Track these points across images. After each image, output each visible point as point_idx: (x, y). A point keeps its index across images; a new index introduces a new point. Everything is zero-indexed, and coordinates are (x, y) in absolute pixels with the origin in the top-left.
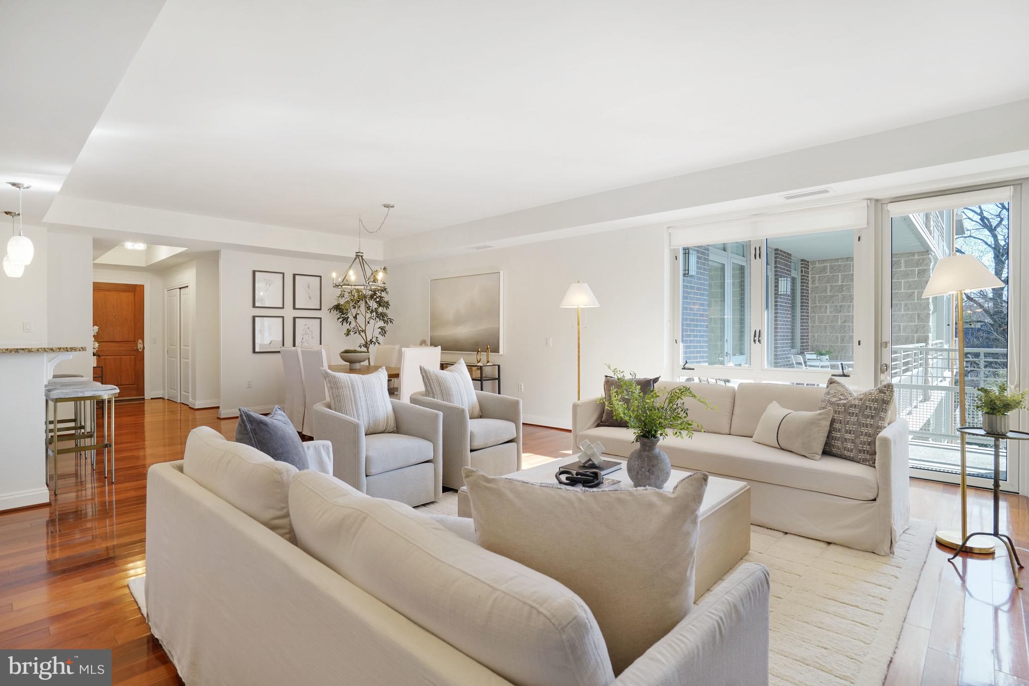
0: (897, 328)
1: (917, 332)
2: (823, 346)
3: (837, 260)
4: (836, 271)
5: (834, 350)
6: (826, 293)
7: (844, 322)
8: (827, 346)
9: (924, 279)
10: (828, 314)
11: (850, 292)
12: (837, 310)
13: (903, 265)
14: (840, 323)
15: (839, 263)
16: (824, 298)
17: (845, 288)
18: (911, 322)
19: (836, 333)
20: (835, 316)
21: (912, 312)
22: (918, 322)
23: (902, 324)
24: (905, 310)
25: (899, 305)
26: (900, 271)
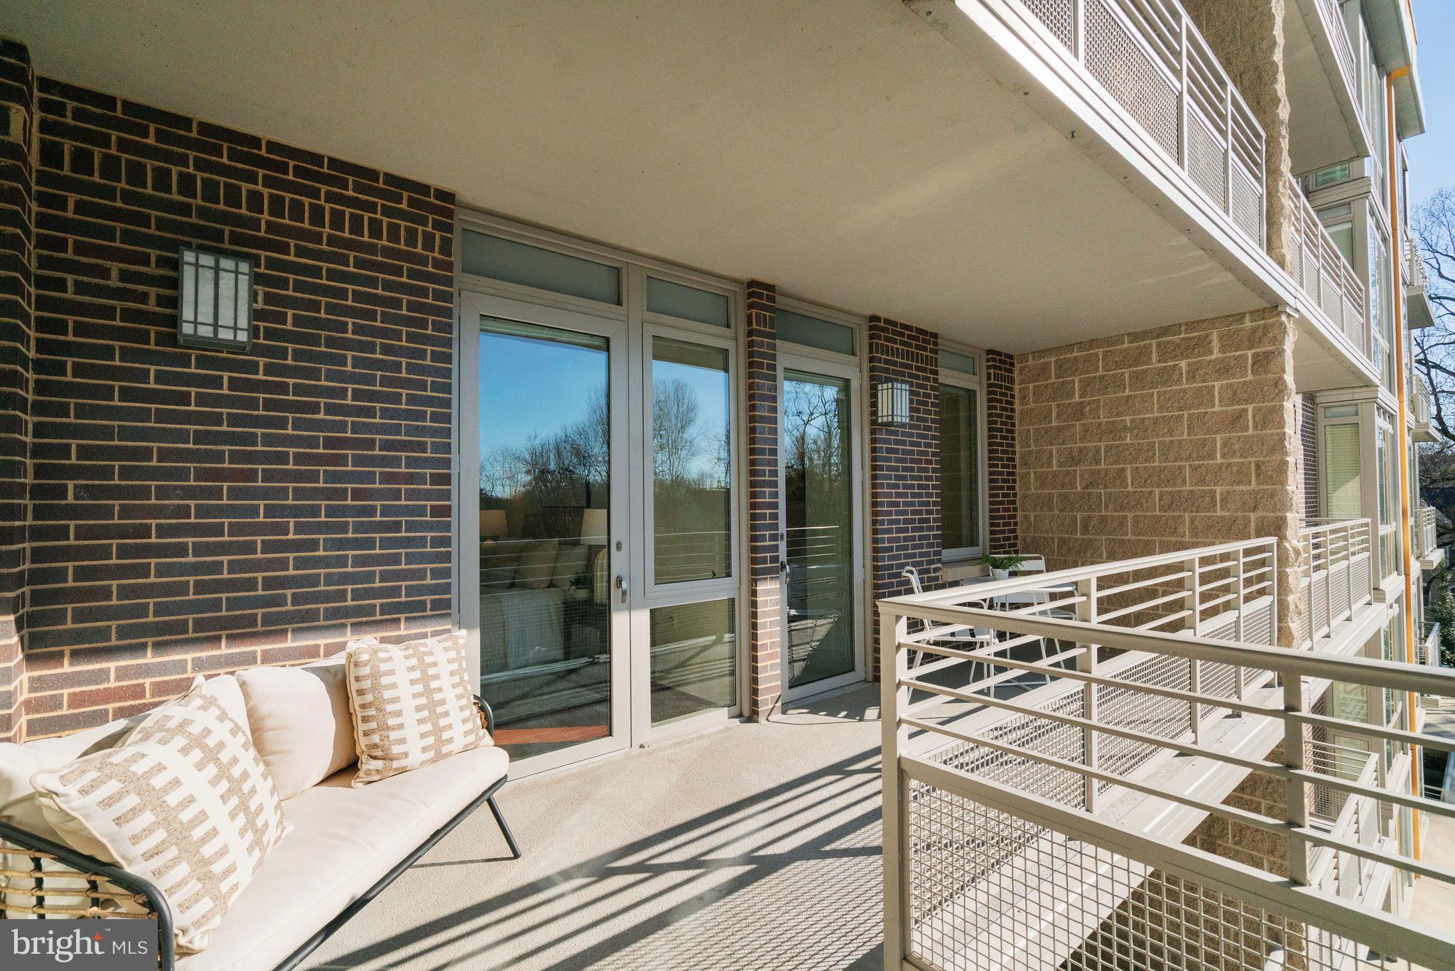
0: (1207, 500)
1: (1255, 509)
2: (1045, 538)
3: (1069, 347)
4: (1069, 372)
5: (1069, 549)
6: (1050, 421)
7: (1087, 487)
8: (1053, 539)
9: (1270, 376)
10: (1055, 468)
11: (1099, 418)
12: (1073, 459)
13: (1215, 345)
14: (1079, 488)
15: (1075, 354)
16: (1046, 433)
17: (1087, 409)
18: (1240, 483)
19: (1072, 510)
20: (1068, 473)
21: (1243, 460)
22: (1258, 484)
23: (1218, 490)
24: (1223, 456)
25: (1209, 443)
26: (1210, 361)
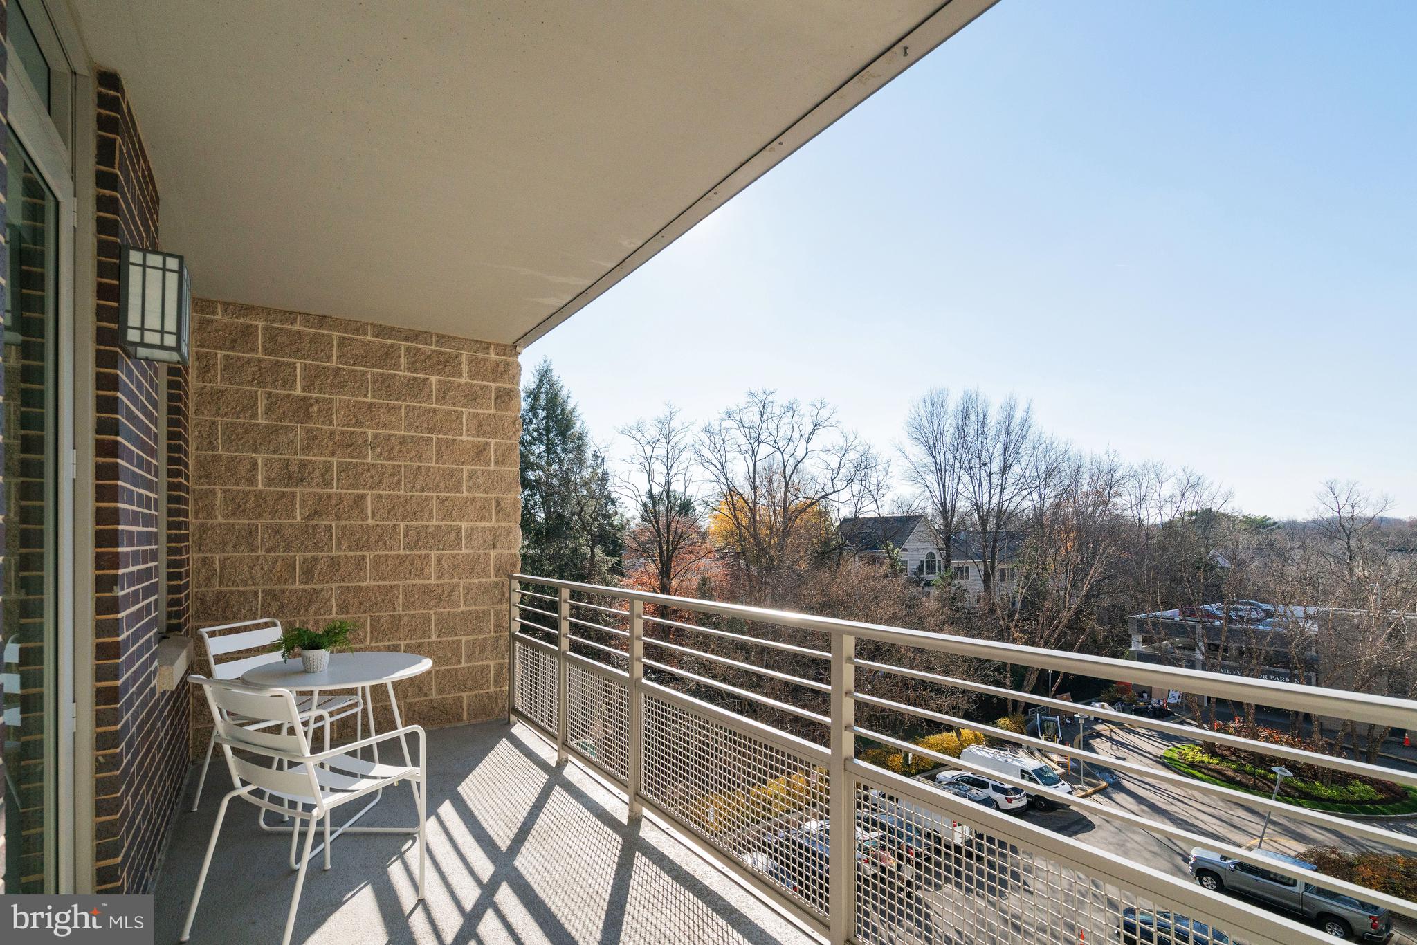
0: (453, 536)
1: (494, 546)
2: (242, 593)
3: (289, 315)
4: (288, 350)
5: (282, 606)
6: (254, 416)
7: (311, 516)
8: (256, 593)
10: (260, 487)
11: (331, 423)
12: (290, 477)
13: (465, 368)
14: (299, 519)
15: (297, 327)
16: (247, 432)
17: (315, 408)
18: (483, 519)
19: (288, 549)
20: (283, 495)
21: (485, 495)
22: (498, 521)
23: (464, 525)
24: (469, 490)
25: (456, 473)
26: (460, 385)
